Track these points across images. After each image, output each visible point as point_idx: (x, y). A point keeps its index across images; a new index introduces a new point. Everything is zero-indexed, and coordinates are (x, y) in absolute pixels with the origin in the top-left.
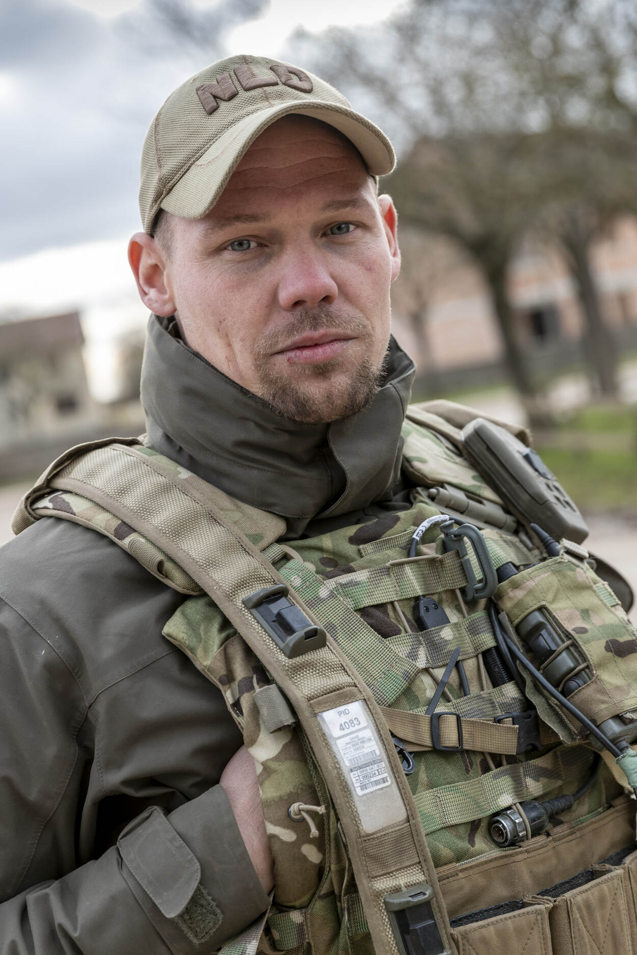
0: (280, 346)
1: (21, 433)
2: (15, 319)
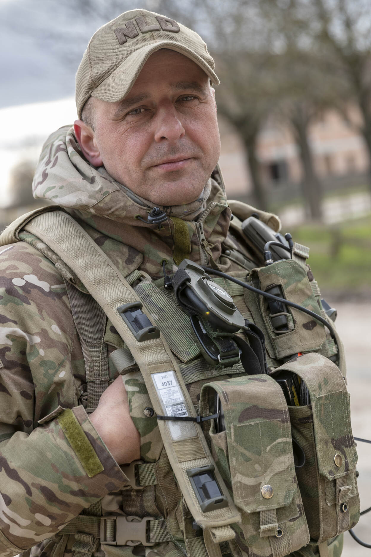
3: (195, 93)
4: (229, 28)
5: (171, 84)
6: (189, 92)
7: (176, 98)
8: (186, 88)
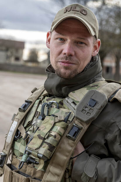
0: (59, 61)
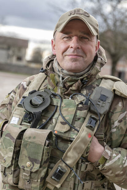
1: (9, 61)
2: (15, 37)
3: (87, 37)
4: (118, 24)
5: (80, 31)
6: (85, 36)
7: (81, 37)
8: (84, 34)
